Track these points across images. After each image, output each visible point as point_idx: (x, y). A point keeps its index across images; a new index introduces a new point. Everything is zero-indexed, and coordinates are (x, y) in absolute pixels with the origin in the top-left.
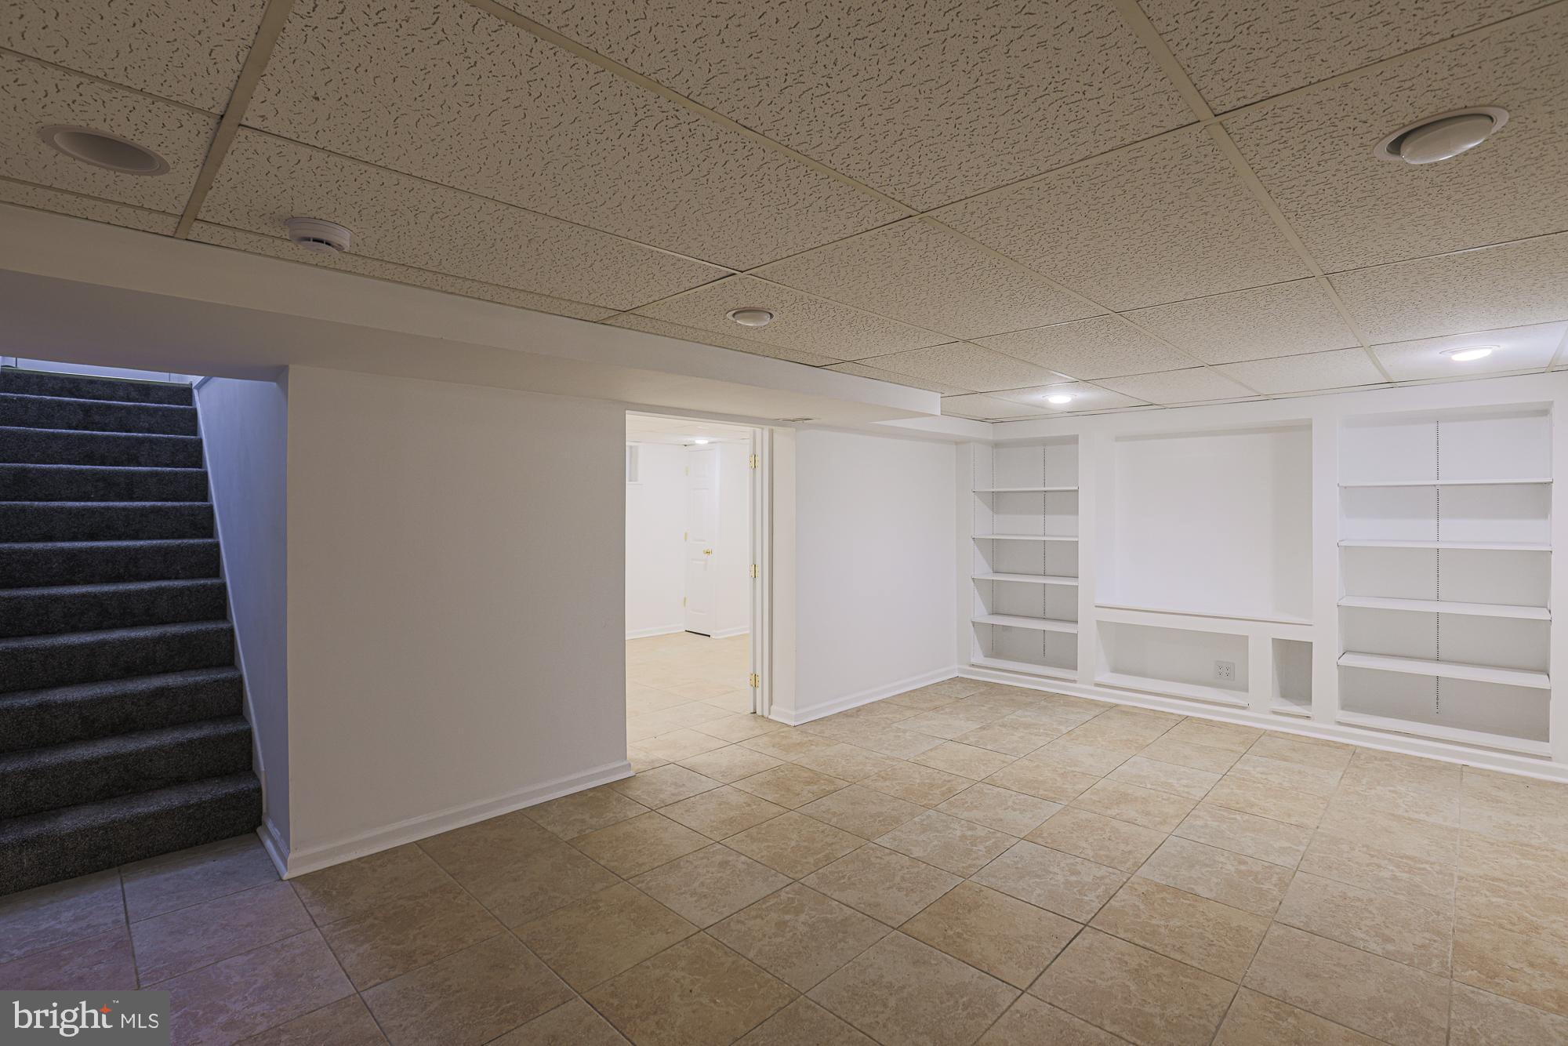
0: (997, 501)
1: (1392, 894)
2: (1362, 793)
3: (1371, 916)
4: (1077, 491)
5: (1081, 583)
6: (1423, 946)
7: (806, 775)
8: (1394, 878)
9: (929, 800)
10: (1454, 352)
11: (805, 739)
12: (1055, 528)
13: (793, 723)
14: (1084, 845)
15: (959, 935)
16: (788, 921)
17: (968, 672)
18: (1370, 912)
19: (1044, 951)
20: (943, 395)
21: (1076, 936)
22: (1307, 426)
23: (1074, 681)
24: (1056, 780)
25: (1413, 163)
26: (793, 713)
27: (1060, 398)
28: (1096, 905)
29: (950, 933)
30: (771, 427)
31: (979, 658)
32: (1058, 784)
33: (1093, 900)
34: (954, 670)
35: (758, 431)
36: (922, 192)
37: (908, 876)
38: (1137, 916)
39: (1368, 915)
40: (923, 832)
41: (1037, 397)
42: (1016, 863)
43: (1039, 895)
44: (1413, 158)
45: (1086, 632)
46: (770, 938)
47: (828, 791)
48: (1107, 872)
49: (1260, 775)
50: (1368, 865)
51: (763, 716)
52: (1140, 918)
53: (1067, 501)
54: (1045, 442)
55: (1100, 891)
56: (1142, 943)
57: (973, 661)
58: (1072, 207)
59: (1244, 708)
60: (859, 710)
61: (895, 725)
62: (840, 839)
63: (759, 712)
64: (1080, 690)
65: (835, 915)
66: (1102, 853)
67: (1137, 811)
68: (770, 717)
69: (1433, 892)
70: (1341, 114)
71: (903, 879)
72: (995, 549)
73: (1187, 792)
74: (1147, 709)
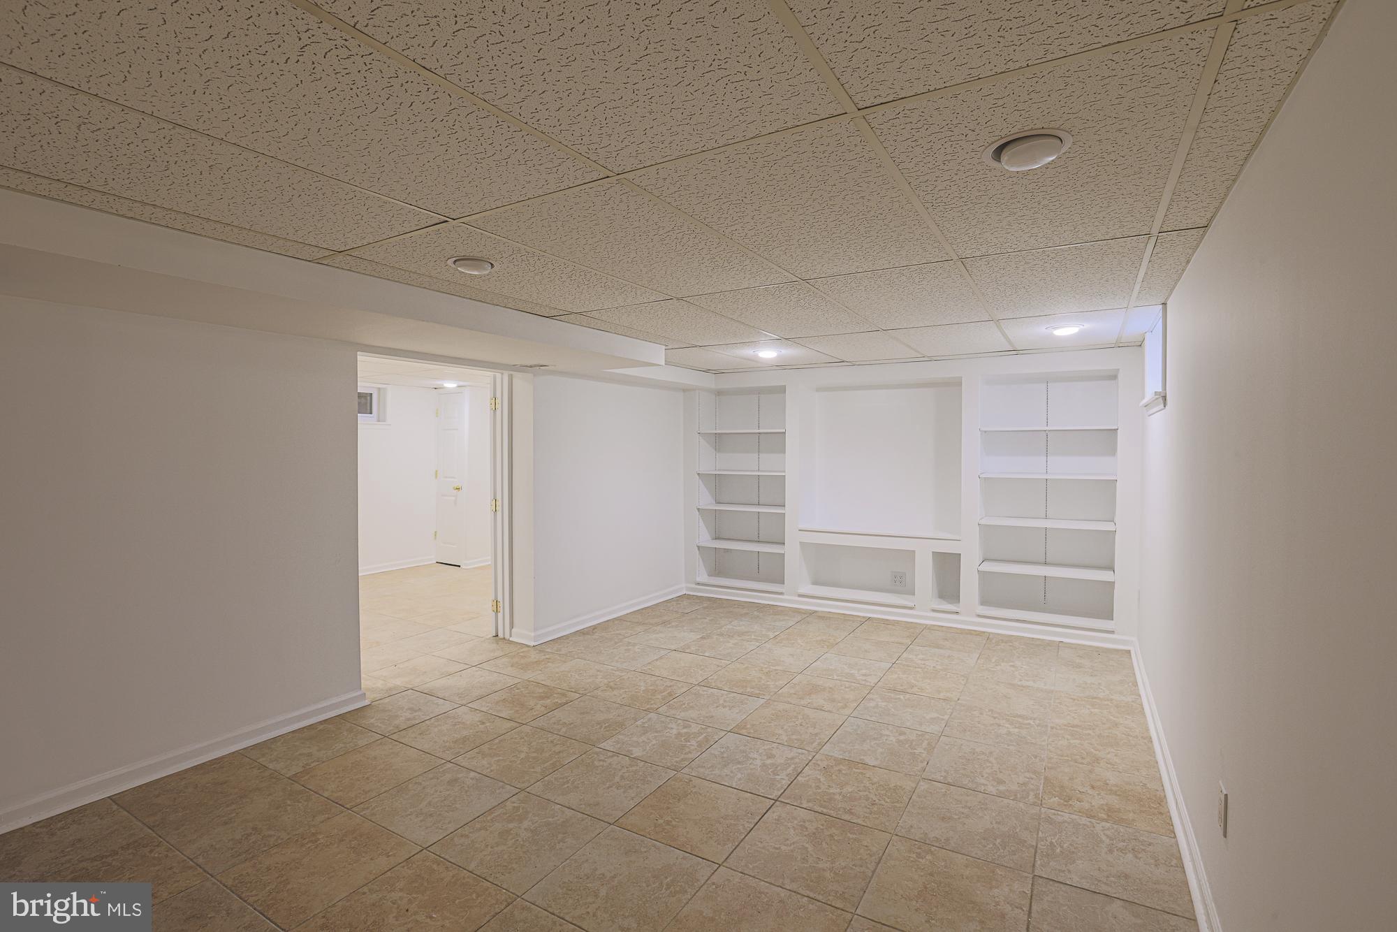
0: (719, 441)
1: (1006, 746)
2: (992, 669)
3: (990, 765)
4: (785, 433)
5: (787, 510)
6: (1024, 784)
7: (541, 691)
8: (1009, 733)
9: (652, 704)
10: (1055, 328)
11: (543, 657)
12: (766, 464)
13: (532, 644)
14: (780, 732)
15: (668, 823)
16: (511, 830)
17: (692, 589)
18: (990, 762)
19: (741, 827)
20: (667, 348)
21: (767, 811)
22: (957, 383)
23: (782, 594)
24: (761, 678)
25: (1012, 169)
26: (533, 634)
27: (768, 354)
28: (785, 782)
29: (661, 821)
30: (511, 372)
31: (703, 577)
32: (763, 682)
33: (783, 778)
34: (682, 588)
35: (498, 375)
36: (614, 154)
37: (627, 774)
38: (818, 787)
39: (988, 765)
40: (644, 734)
41: (747, 352)
42: (722, 753)
43: (740, 779)
44: (1011, 165)
45: (791, 552)
46: (492, 848)
47: (560, 704)
48: (797, 753)
49: (920, 662)
50: (991, 725)
51: (504, 638)
52: (820, 788)
53: (776, 442)
54: (759, 391)
55: (790, 770)
56: (820, 809)
57: (699, 579)
58: (751, 181)
59: (911, 608)
60: (594, 628)
61: (626, 640)
62: (568, 747)
63: (501, 635)
64: (787, 600)
65: (556, 818)
66: (794, 737)
67: (824, 699)
68: (510, 639)
69: (1033, 741)
70: (955, 122)
71: (622, 777)
72: (717, 483)
73: (865, 680)
74: (839, 614)
